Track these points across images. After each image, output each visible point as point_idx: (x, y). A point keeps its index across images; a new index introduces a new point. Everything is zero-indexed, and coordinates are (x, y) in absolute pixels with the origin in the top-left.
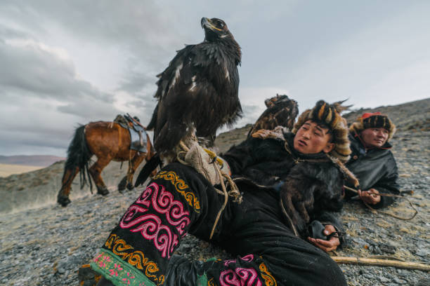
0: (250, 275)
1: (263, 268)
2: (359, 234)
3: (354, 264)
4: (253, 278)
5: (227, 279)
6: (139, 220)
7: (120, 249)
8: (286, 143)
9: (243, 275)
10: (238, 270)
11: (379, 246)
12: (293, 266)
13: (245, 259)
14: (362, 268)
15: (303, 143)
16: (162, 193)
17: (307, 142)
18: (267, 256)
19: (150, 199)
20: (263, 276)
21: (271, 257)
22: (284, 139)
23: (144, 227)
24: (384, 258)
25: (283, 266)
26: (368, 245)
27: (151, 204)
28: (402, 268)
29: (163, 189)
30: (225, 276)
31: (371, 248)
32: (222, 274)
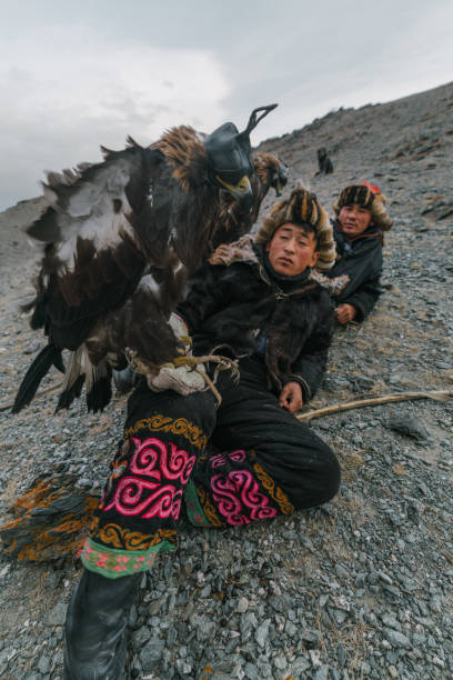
0: (245, 478)
1: (257, 469)
2: (339, 367)
3: (335, 412)
4: (249, 481)
5: (219, 484)
6: (150, 500)
7: (135, 542)
8: (261, 268)
9: (238, 480)
10: (231, 474)
11: (358, 382)
12: (292, 466)
13: (235, 458)
14: (344, 417)
15: (287, 262)
16: (174, 453)
17: (294, 258)
18: (262, 454)
19: (157, 468)
20: (259, 477)
21: (267, 456)
22: (256, 260)
23: (159, 507)
24: (362, 398)
25: (280, 466)
26: (348, 383)
27: (162, 475)
28: (377, 405)
29: (174, 448)
30: (216, 482)
31: (351, 386)
32: (213, 480)
